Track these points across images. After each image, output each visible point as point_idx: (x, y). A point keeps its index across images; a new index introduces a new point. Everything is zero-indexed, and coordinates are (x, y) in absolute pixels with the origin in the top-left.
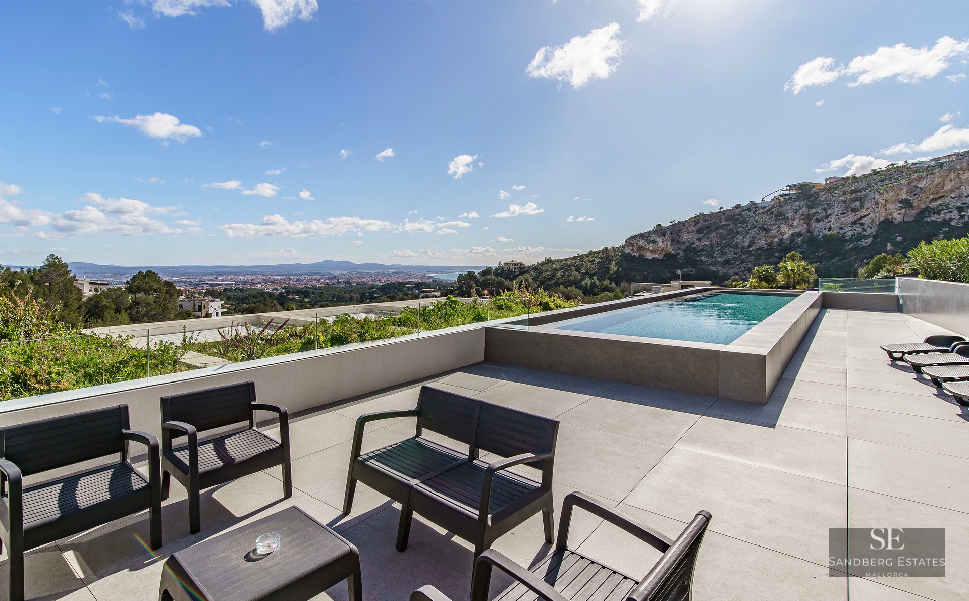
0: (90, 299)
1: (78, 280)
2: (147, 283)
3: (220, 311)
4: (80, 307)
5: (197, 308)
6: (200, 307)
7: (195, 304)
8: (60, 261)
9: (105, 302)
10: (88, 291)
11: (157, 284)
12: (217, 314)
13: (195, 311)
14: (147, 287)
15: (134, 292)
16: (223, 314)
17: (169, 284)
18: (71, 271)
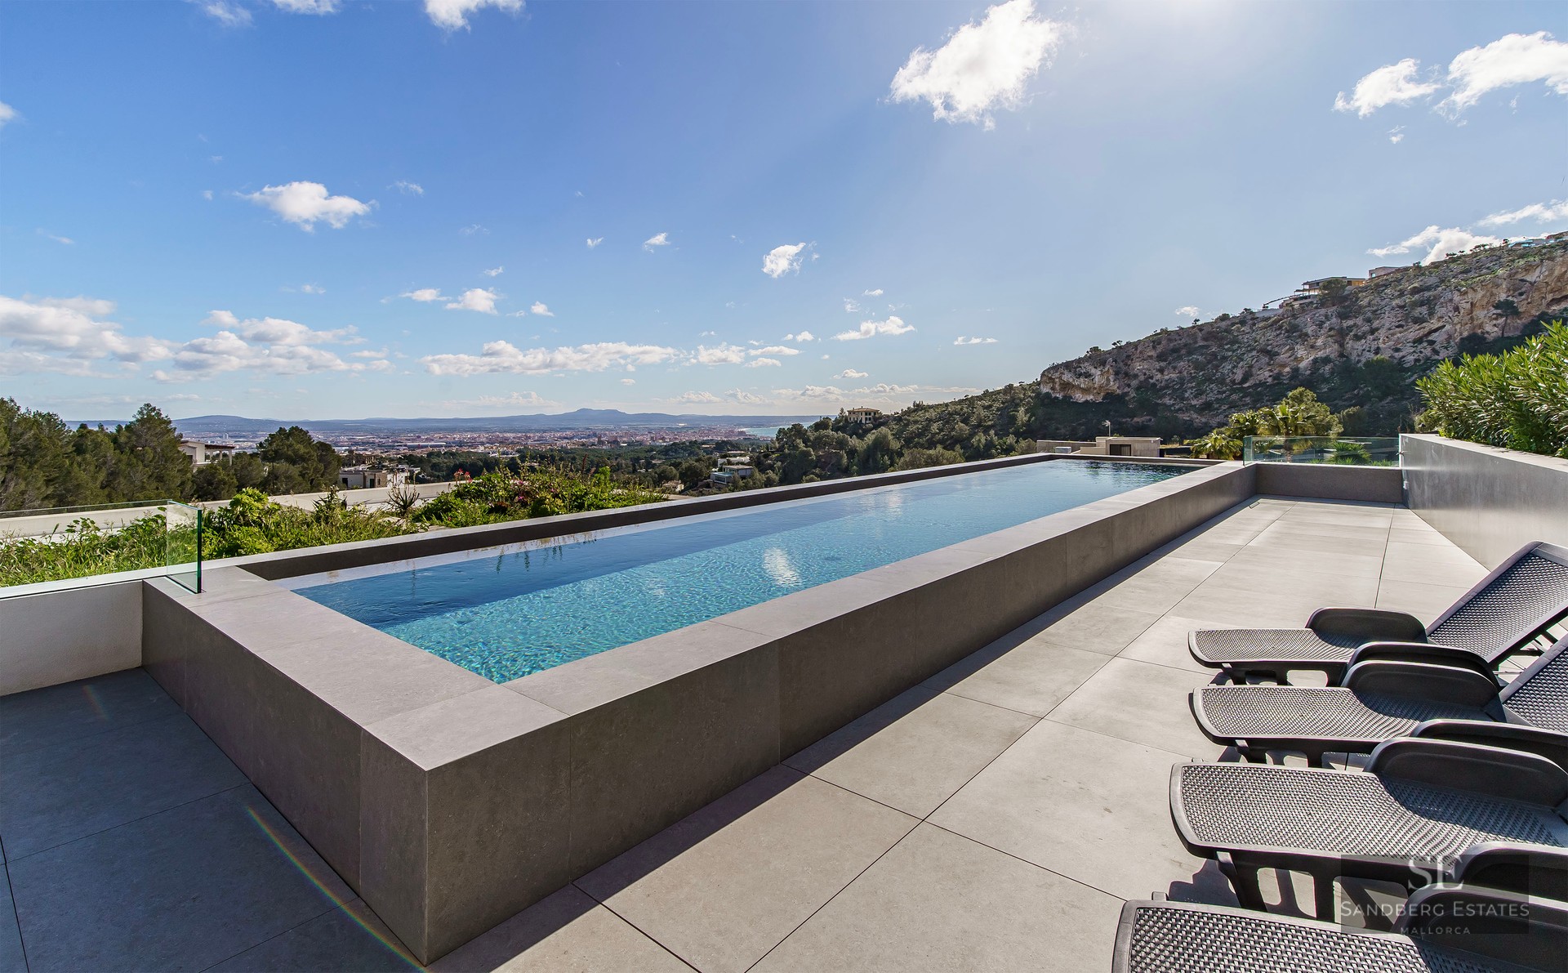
0: (201, 471)
1: (187, 442)
2: (290, 446)
4: (183, 483)
5: (368, 484)
6: (373, 481)
7: (365, 478)
8: (159, 414)
9: (221, 475)
10: (200, 460)
11: (305, 447)
14: (290, 453)
15: (272, 460)
17: (324, 447)
18: (175, 429)
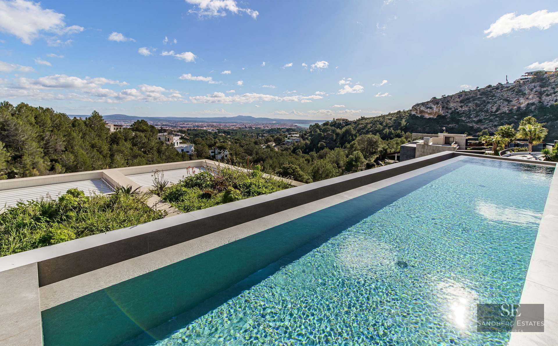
0: (112, 134)
1: (108, 124)
2: (141, 126)
3: (179, 141)
4: (107, 138)
5: (167, 140)
6: (169, 139)
7: (166, 138)
8: (98, 114)
9: (119, 135)
10: (112, 130)
11: (146, 127)
12: (177, 143)
13: (166, 141)
14: (141, 128)
15: (136, 131)
16: (180, 143)
17: (152, 127)
18: (104, 119)
